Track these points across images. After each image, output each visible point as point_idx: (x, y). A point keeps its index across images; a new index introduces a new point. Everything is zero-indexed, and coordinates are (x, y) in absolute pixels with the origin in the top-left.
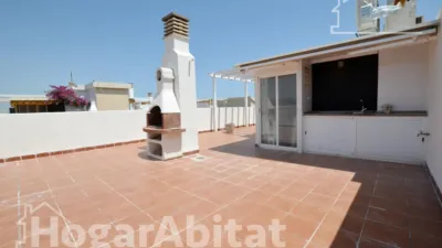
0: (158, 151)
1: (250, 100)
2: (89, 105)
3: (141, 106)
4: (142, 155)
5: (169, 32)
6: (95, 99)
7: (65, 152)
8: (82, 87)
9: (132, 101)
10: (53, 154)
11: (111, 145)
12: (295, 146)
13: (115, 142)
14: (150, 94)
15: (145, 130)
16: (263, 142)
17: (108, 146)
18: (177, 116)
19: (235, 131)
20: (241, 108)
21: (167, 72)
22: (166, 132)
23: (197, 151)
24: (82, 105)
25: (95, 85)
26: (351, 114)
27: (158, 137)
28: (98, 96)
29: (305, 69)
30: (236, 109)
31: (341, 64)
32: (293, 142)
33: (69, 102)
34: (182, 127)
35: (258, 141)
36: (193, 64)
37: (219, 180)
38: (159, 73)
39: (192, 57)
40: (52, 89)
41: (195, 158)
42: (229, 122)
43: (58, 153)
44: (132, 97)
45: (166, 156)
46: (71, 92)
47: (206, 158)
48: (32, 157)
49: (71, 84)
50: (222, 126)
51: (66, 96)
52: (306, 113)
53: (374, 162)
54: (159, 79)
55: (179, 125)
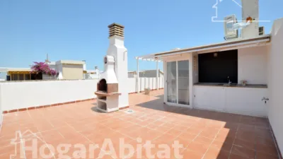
0: (104, 107)
1: (160, 72)
2: (58, 74)
3: (91, 75)
4: (94, 109)
5: (112, 34)
6: (62, 71)
7: (45, 107)
8: (53, 63)
9: (85, 72)
10: (37, 108)
11: (74, 102)
12: (189, 104)
13: (76, 100)
14: (96, 68)
15: (96, 94)
16: (169, 101)
17: (72, 102)
18: (116, 85)
19: (151, 93)
20: (155, 79)
21: (110, 59)
22: (109, 96)
23: (128, 107)
24: (53, 74)
25: (62, 62)
26: (222, 85)
27: (104, 98)
28: (64, 69)
29: (194, 57)
30: (151, 79)
31: (215, 55)
32: (187, 101)
33: (45, 73)
34: (119, 92)
35: (165, 101)
36: (126, 53)
37: (143, 126)
38: (106, 59)
39: (126, 49)
40: (35, 64)
41: (126, 111)
42: (147, 87)
43: (41, 107)
44: (85, 70)
45: (109, 110)
46: (47, 66)
47: (133, 111)
48: (25, 109)
49: (47, 61)
50: (143, 90)
51: (44, 69)
52: (195, 84)
53: (237, 115)
54: (106, 63)
55: (117, 90)
